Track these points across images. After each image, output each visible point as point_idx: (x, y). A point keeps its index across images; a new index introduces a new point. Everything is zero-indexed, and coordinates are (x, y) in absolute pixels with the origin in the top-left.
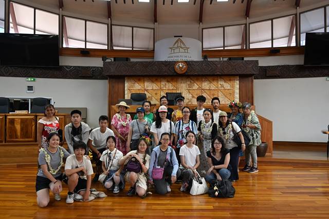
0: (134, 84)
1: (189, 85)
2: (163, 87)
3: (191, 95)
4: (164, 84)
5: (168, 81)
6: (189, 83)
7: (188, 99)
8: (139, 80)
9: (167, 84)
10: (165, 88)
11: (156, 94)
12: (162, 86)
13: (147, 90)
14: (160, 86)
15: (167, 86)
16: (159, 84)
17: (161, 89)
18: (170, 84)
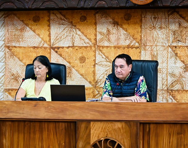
0: (22, 30)
1: (174, 33)
2: (102, 40)
3: (180, 64)
4: (105, 31)
5: (116, 23)
6: (174, 27)
7: (173, 75)
8: (36, 20)
9: (114, 30)
10: (106, 44)
11: (83, 60)
12: (99, 37)
13: (56, 49)
14: (92, 37)
15: (113, 37)
16: (90, 31)
17: (95, 44)
18: (122, 32)
